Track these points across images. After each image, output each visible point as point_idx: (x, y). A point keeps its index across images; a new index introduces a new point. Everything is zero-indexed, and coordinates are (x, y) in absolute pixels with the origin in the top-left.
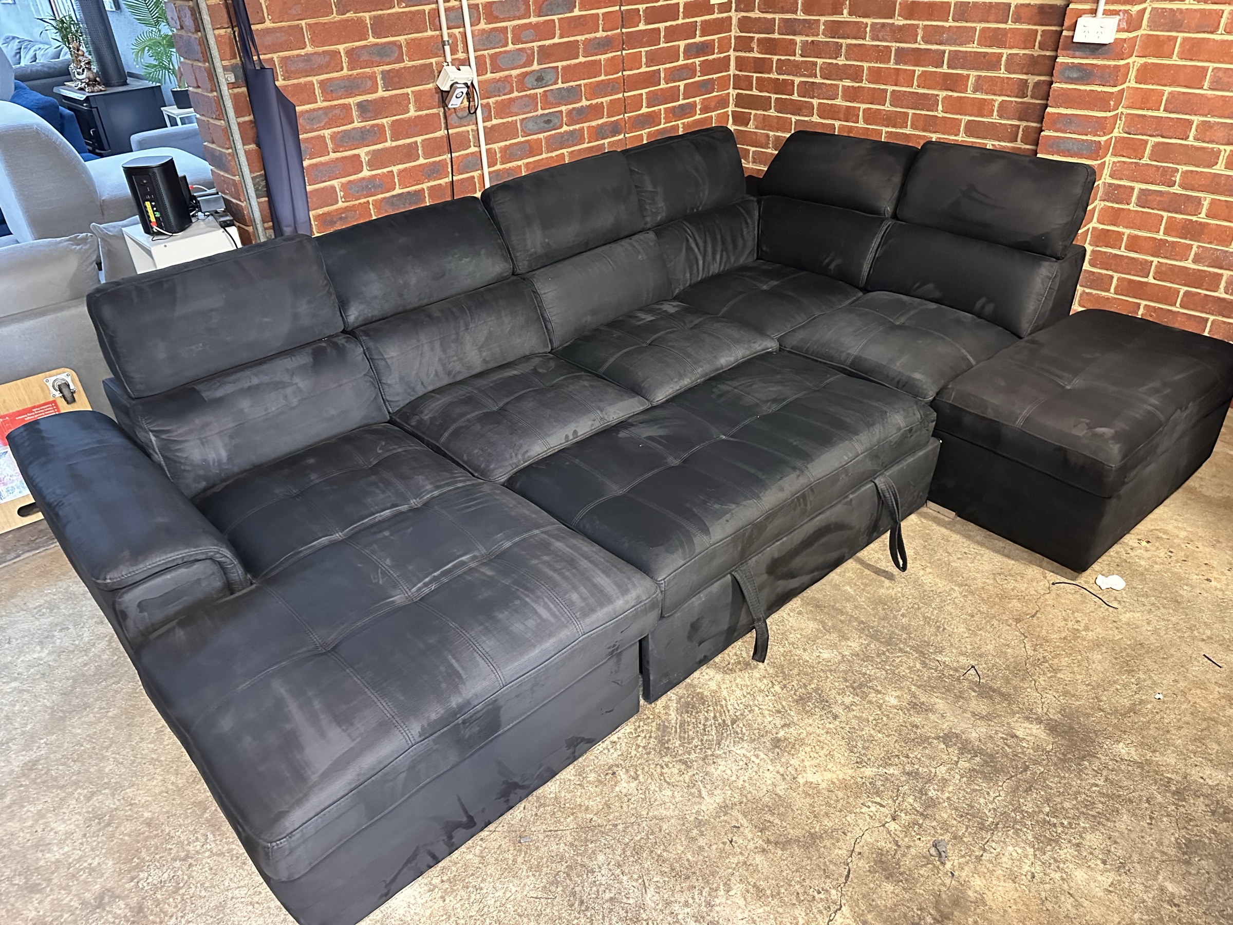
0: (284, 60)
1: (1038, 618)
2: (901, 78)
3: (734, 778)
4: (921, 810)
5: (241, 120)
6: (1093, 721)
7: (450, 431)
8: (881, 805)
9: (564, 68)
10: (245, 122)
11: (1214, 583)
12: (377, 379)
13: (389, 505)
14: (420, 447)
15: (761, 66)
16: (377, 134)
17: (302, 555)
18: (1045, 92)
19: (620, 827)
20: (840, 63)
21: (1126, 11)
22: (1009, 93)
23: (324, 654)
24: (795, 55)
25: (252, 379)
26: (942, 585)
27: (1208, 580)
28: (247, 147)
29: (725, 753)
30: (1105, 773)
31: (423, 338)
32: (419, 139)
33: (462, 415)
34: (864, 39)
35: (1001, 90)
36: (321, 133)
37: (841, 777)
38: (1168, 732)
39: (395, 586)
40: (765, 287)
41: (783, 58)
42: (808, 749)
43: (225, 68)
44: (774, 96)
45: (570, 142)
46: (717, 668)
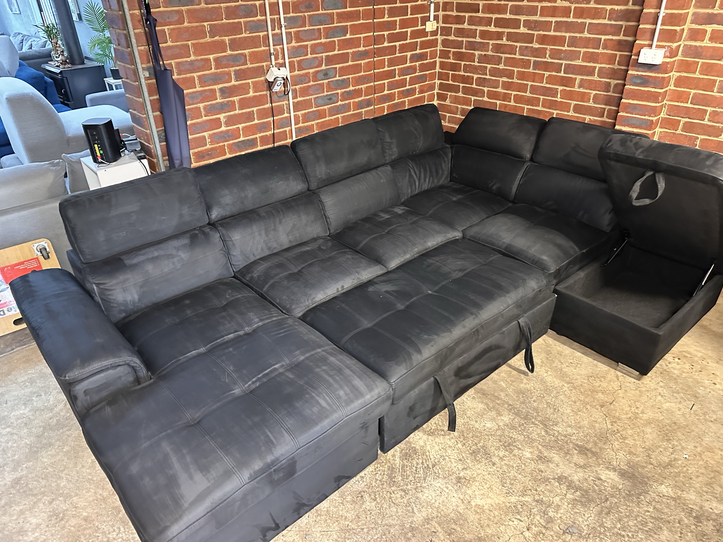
0: (178, 64)
1: (614, 405)
2: (536, 78)
3: (433, 501)
4: (544, 524)
5: (152, 98)
6: (647, 471)
7: (269, 284)
8: (521, 521)
9: (340, 68)
10: (154, 99)
11: (718, 386)
12: (227, 252)
13: (232, 331)
14: (252, 294)
15: (455, 67)
16: (231, 106)
17: (181, 362)
18: (621, 89)
19: (365, 530)
20: (501, 68)
21: (669, 46)
22: (599, 89)
23: (192, 426)
24: (474, 62)
25: (154, 252)
26: (557, 383)
27: (714, 384)
28: (155, 114)
29: (428, 485)
30: (653, 504)
31: (255, 228)
32: (255, 109)
33: (277, 275)
34: (515, 54)
35: (595, 87)
36: (198, 105)
37: (496, 503)
38: (691, 479)
39: (235, 384)
40: (454, 199)
41: (467, 63)
42: (477, 484)
43: (143, 69)
44: (461, 85)
45: (342, 111)
46: (425, 432)
